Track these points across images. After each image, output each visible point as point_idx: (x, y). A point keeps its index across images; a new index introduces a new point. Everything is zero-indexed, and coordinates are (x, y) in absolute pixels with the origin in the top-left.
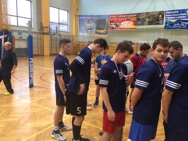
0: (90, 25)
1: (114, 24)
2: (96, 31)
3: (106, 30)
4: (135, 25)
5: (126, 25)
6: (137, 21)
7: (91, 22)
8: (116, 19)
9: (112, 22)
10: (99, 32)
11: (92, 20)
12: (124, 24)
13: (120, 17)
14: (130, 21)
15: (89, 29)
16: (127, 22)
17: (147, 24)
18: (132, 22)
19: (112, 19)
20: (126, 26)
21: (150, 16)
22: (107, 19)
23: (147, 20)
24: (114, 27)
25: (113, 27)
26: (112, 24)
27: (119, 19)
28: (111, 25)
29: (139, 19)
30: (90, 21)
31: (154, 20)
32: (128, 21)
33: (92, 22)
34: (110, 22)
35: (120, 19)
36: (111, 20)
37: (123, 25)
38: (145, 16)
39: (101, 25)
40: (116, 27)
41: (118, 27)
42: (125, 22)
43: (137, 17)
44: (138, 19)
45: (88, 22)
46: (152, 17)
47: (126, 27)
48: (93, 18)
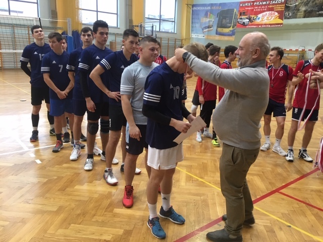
0: (208, 20)
2: (217, 30)
4: (281, 17)
6: (285, 10)
7: (210, 15)
9: (244, 14)
10: (221, 31)
11: (212, 12)
12: (263, 16)
13: (256, 5)
14: (273, 11)
15: (206, 28)
16: (268, 13)
17: (302, 16)
18: (276, 14)
21: (307, 1)
22: (235, 10)
23: (303, 9)
24: (246, 23)
25: (244, 23)
26: (243, 17)
28: (241, 19)
29: (289, 7)
30: (209, 13)
31: (314, 9)
32: (270, 12)
35: (257, 8)
36: (242, 10)
37: (260, 19)
38: (300, 2)
39: (225, 19)
41: (253, 23)
42: (264, 13)
44: (287, 8)
45: (206, 15)
46: (311, 4)
47: (265, 21)
48: (214, 8)
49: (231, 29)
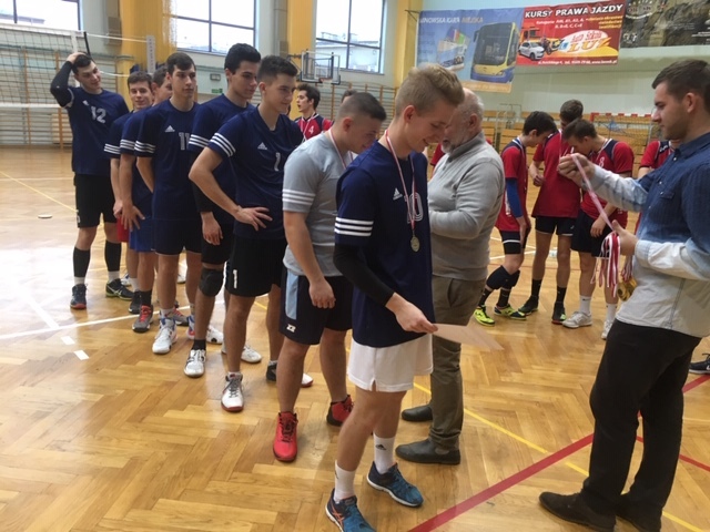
0: (453, 46)
2: (472, 69)
3: (508, 64)
4: (613, 44)
5: (582, 44)
6: (623, 28)
7: (458, 36)
8: (546, 23)
9: (533, 34)
10: (483, 72)
11: (462, 28)
12: (575, 40)
13: (560, 16)
14: (598, 29)
15: (449, 63)
16: (585, 33)
17: (660, 41)
18: (604, 35)
19: (533, 25)
20: (581, 51)
21: (672, 9)
22: (514, 25)
23: (662, 25)
24: (537, 55)
26: (530, 42)
29: (632, 21)
30: (456, 32)
31: (686, 27)
33: (462, 35)
34: (526, 36)
36: (529, 26)
37: (569, 47)
38: (656, 10)
39: (492, 45)
40: (546, 56)
41: (552, 55)
42: (578, 34)
43: (626, 13)
44: (628, 23)
45: (450, 36)
46: (679, 15)
49: (504, 66)
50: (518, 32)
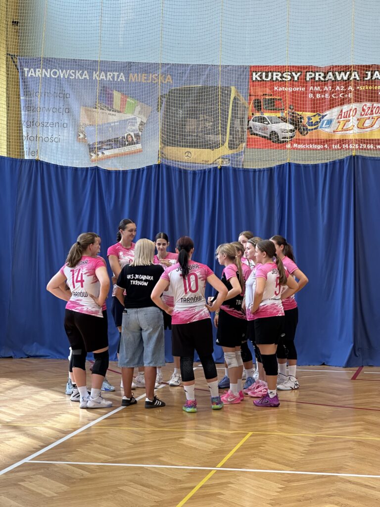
1: (280, 115)
2: (161, 153)
3: (231, 147)
8: (290, 89)
9: (273, 105)
10: (184, 158)
13: (314, 81)
15: (108, 144)
19: (268, 91)
22: (233, 89)
24: (281, 135)
25: (273, 133)
26: (266, 115)
27: (314, 93)
28: (262, 120)
30: (116, 94)
33: (131, 101)
34: (258, 106)
35: (317, 89)
36: (259, 92)
39: (197, 118)
40: (298, 136)
49: (225, 150)
50: (242, 100)
